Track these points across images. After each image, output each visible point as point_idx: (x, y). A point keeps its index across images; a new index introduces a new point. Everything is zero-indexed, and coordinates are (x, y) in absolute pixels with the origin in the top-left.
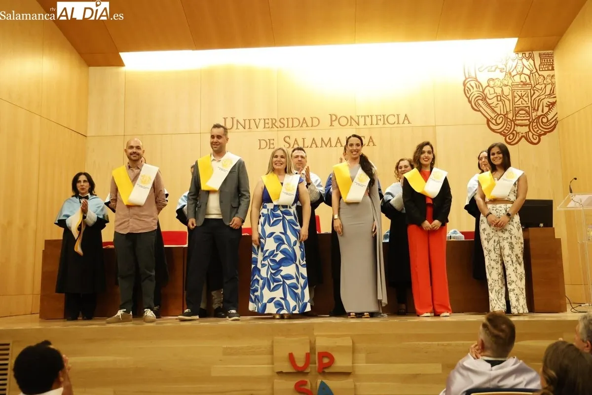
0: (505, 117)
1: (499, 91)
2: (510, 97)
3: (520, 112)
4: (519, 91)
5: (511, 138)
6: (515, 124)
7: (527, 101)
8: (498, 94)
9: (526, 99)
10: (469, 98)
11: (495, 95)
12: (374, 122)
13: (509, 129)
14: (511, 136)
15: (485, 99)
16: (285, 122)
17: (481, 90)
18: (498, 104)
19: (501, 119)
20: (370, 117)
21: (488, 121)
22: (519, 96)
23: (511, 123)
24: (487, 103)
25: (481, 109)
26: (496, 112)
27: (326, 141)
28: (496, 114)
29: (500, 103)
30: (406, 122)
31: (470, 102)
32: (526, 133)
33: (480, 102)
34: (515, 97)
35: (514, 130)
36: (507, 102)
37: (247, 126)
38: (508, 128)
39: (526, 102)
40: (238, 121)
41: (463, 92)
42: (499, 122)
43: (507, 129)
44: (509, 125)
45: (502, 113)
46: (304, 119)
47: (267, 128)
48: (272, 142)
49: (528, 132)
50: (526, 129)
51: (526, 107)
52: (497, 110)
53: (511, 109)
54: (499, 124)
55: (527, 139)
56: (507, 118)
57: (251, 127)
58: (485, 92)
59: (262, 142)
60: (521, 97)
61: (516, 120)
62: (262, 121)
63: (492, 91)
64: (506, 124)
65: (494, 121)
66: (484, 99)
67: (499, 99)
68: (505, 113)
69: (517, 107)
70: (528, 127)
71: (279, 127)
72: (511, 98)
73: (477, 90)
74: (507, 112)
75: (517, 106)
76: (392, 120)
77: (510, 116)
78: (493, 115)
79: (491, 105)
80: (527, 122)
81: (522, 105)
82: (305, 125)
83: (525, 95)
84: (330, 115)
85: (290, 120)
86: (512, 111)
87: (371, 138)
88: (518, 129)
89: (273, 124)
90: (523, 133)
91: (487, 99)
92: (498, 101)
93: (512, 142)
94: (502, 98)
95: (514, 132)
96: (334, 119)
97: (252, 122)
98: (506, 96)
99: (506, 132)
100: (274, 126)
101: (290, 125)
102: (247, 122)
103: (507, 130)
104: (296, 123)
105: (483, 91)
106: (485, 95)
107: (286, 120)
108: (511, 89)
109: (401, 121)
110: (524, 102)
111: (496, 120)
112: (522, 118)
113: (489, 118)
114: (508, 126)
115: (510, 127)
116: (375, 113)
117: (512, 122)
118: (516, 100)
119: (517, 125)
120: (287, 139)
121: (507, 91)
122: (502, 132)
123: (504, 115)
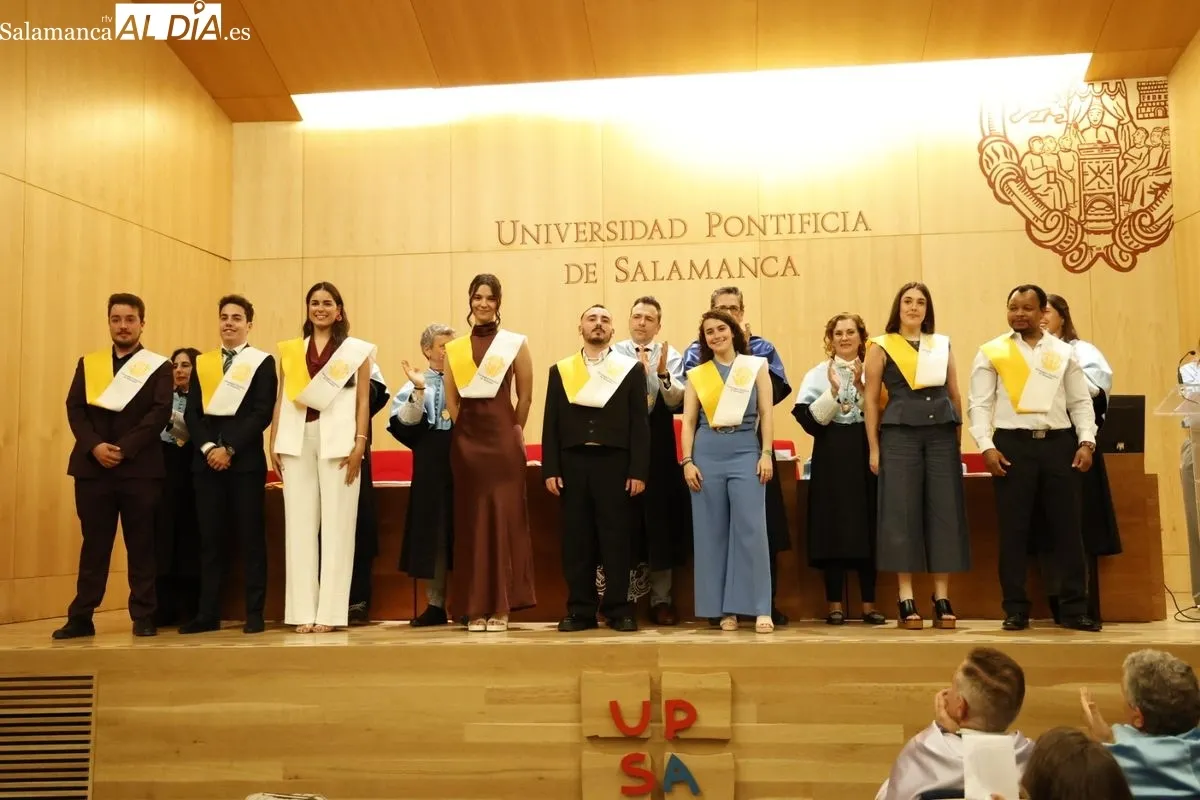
0: (1063, 215)
1: (1051, 162)
2: (1075, 174)
3: (1097, 205)
4: (1094, 161)
5: (1075, 258)
6: (1083, 229)
7: (1110, 181)
8: (1050, 169)
9: (1108, 178)
10: (989, 178)
11: (1044, 170)
12: (797, 227)
13: (1071, 241)
14: (1077, 253)
15: (1024, 181)
16: (618, 229)
17: (1016, 161)
18: (1049, 188)
19: (1056, 219)
20: (788, 217)
21: (1029, 223)
22: (1093, 171)
23: (1077, 229)
24: (1028, 187)
25: (1014, 199)
26: (1046, 206)
27: (700, 265)
28: (1046, 209)
29: (1054, 186)
30: (861, 227)
31: (992, 185)
32: (1107, 247)
33: (1013, 185)
34: (1085, 174)
35: (1081, 242)
36: (1068, 185)
37: (543, 238)
38: (1070, 237)
39: (1108, 184)
40: (524, 229)
41: (978, 166)
42: (1050, 224)
43: (1067, 239)
44: (1072, 232)
45: (1058, 207)
46: (656, 222)
47: (582, 241)
48: (592, 268)
49: (1112, 246)
50: (1107, 240)
51: (1108, 194)
52: (1048, 201)
53: (1077, 198)
54: (1050, 230)
55: (1107, 260)
56: (1069, 217)
57: (550, 240)
58: (1023, 165)
59: (572, 269)
60: (1098, 174)
61: (1086, 221)
62: (572, 229)
63: (1037, 161)
64: (1065, 230)
65: (1040, 225)
66: (1021, 178)
67: (1052, 179)
68: (1064, 206)
69: (1090, 195)
70: (1110, 236)
71: (605, 239)
72: (1076, 176)
73: (1006, 160)
74: (1067, 204)
75: (1088, 192)
76: (831, 222)
77: (1074, 213)
78: (1039, 212)
79: (1035, 191)
80: (1109, 226)
81: (1102, 191)
82: (657, 235)
83: (1107, 171)
84: (709, 214)
85: (628, 226)
86: (1077, 204)
87: (789, 259)
88: (1091, 239)
89: (594, 233)
90: (1100, 249)
91: (1027, 180)
92: (1048, 182)
93: (1077, 266)
94: (1058, 176)
95: (1082, 246)
96: (715, 222)
97: (553, 228)
98: (1067, 172)
99: (1066, 246)
100: (595, 237)
101: (628, 235)
102: (543, 230)
103: (1067, 242)
104: (640, 230)
105: (1020, 162)
106: (1022, 170)
107: (620, 225)
108: (1076, 158)
109: (851, 225)
110: (1103, 184)
111: (1044, 222)
112: (1098, 217)
113: (1031, 217)
114: (1069, 234)
115: (1073, 236)
116: (797, 211)
117: (1079, 226)
118: (1088, 179)
119: (1089, 232)
120: (622, 264)
121: (1068, 161)
122: (1058, 248)
123: (1062, 212)
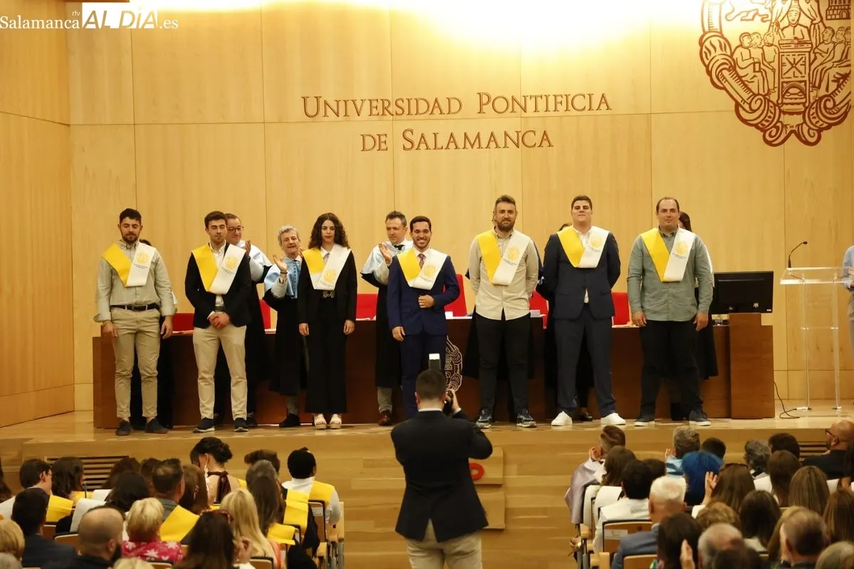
0: (765, 99)
1: (757, 54)
2: (775, 65)
3: (792, 91)
4: (791, 54)
5: (773, 134)
6: (781, 111)
7: (803, 70)
8: (756, 60)
9: (802, 68)
10: (707, 67)
11: (751, 61)
12: (552, 107)
13: (770, 120)
14: (774, 131)
15: (735, 69)
16: (405, 105)
17: (729, 53)
18: (755, 76)
19: (759, 102)
20: (544, 98)
21: (737, 105)
22: (790, 63)
23: (775, 110)
24: (738, 75)
25: (726, 85)
26: (751, 91)
27: (472, 138)
28: (751, 94)
29: (759, 75)
30: (604, 106)
31: (709, 73)
32: (798, 125)
33: (726, 73)
34: (783, 65)
35: (778, 121)
36: (770, 74)
37: (342, 112)
38: (770, 117)
39: (801, 73)
40: (326, 103)
41: (699, 59)
42: (754, 106)
43: (767, 118)
44: (772, 113)
45: (761, 92)
46: (436, 100)
47: (374, 115)
48: (383, 139)
49: (802, 124)
50: (798, 119)
51: (801, 82)
52: (754, 87)
53: (776, 85)
54: (754, 111)
55: (798, 136)
56: (769, 101)
57: (348, 114)
58: (735, 57)
59: (367, 138)
60: (794, 65)
61: (783, 104)
62: (367, 104)
63: (746, 53)
64: (765, 112)
65: (747, 107)
66: (733, 67)
67: (757, 69)
68: (766, 92)
69: (787, 82)
70: (801, 116)
71: (394, 114)
72: (776, 68)
73: (722, 53)
74: (769, 90)
75: (786, 80)
76: (579, 103)
77: (774, 97)
78: (746, 96)
79: (743, 79)
80: (801, 108)
81: (795, 79)
82: (437, 111)
83: (801, 62)
84: (480, 94)
85: (413, 103)
86: (776, 90)
87: (545, 133)
88: (786, 119)
89: (384, 108)
90: (793, 126)
91: (738, 69)
92: (754, 71)
93: (774, 140)
94: (762, 66)
95: (779, 124)
96: (485, 101)
97: (350, 104)
98: (769, 63)
99: (767, 124)
100: (386, 112)
101: (413, 111)
102: (342, 104)
103: (767, 121)
104: (423, 107)
105: (732, 54)
106: (733, 60)
107: (406, 101)
108: (777, 52)
109: (595, 105)
110: (797, 74)
111: (750, 104)
112: (793, 101)
113: (739, 100)
114: (769, 114)
115: (772, 116)
116: (552, 92)
117: (777, 108)
118: (785, 69)
119: (785, 113)
120: (408, 135)
121: (770, 53)
122: (760, 125)
123: (764, 96)
